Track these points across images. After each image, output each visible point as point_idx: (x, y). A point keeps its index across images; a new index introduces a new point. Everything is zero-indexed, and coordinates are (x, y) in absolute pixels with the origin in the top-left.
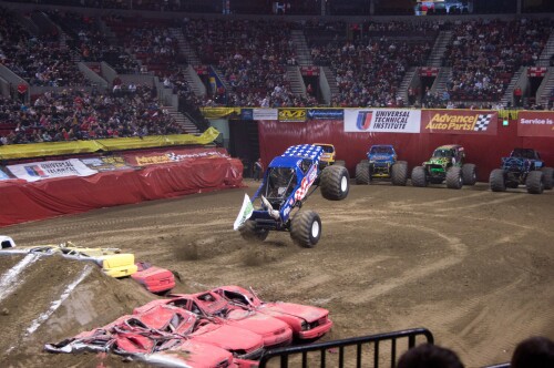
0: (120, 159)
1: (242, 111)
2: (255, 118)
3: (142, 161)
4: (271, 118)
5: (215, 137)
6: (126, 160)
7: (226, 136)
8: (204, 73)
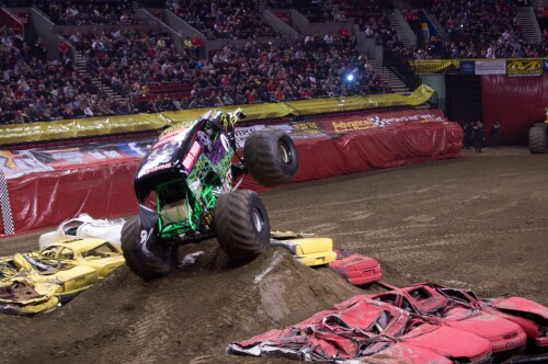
0: (313, 125)
1: (462, 64)
2: (478, 73)
3: (339, 126)
4: (497, 72)
5: (428, 96)
6: (321, 127)
7: (442, 95)
8: (414, 18)
